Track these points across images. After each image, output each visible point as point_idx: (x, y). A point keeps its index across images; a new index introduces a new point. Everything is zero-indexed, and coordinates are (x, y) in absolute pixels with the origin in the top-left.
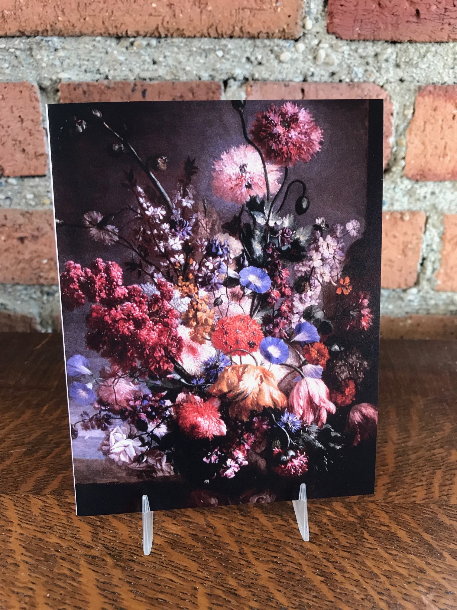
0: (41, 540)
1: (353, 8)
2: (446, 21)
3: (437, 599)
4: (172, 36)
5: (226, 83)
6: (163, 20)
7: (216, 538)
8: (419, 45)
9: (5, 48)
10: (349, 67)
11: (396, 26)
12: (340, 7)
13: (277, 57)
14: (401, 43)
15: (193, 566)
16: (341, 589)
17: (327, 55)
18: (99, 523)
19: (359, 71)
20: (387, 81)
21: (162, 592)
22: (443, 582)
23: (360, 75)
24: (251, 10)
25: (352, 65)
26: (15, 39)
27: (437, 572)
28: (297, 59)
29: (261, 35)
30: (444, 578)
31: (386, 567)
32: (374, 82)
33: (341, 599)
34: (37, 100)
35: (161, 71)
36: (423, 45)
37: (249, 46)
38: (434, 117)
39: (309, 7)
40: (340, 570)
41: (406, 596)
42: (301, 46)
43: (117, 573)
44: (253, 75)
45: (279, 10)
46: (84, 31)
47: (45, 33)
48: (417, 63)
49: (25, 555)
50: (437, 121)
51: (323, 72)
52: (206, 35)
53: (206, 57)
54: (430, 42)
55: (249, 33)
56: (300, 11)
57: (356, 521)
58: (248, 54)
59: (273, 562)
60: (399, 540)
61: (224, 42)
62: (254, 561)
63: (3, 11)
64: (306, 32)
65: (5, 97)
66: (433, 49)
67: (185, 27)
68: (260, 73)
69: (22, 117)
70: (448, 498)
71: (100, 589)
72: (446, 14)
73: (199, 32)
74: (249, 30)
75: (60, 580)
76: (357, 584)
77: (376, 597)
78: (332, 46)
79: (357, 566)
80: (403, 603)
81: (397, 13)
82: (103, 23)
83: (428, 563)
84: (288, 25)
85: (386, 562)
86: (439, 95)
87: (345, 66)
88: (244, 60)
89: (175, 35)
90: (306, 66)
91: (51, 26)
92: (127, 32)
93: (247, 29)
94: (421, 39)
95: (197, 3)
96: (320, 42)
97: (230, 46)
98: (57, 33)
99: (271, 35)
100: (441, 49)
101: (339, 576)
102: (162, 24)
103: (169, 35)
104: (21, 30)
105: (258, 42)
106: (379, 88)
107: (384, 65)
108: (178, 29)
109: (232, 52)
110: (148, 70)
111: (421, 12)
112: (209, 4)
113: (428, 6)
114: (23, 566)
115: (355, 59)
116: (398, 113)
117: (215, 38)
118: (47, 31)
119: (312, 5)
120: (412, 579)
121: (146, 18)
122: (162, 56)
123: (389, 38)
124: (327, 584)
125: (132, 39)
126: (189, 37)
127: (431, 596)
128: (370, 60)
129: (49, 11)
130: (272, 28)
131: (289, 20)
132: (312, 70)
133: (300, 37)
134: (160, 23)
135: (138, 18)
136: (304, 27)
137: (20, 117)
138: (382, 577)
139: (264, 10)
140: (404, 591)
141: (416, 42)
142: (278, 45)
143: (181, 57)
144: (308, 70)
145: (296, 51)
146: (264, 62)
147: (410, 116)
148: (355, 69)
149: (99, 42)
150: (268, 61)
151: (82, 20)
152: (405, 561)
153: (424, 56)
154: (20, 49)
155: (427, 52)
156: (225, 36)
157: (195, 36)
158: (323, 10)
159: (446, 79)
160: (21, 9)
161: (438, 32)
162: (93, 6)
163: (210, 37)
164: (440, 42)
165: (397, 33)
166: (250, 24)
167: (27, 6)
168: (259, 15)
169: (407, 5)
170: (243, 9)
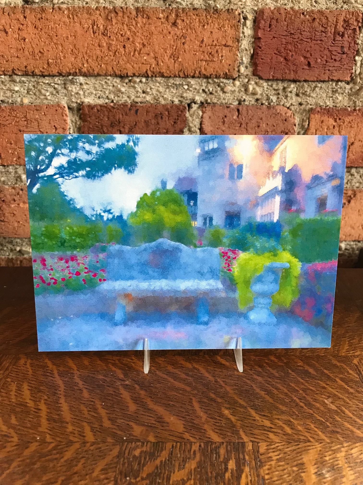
0: (93, 378)
1: (269, 61)
2: (327, 68)
3: (334, 401)
4: (156, 76)
5: (189, 106)
6: (150, 67)
7: (200, 375)
8: (310, 83)
9: (48, 83)
10: (267, 95)
11: (296, 72)
12: (261, 60)
13: (222, 90)
14: (299, 81)
15: (188, 389)
16: (277, 397)
17: (254, 89)
18: (127, 369)
19: (274, 98)
20: (292, 104)
21: (172, 401)
22: (337, 393)
23: (274, 101)
24: (206, 61)
25: (269, 95)
26: (55, 78)
27: (333, 388)
28: (235, 91)
29: (212, 76)
30: (337, 391)
31: (303, 386)
32: (283, 105)
33: (277, 402)
34: (66, 115)
35: (148, 98)
36: (313, 83)
37: (204, 83)
38: (321, 127)
39: (242, 60)
40: (276, 389)
41: (316, 400)
42: (237, 83)
43: (143, 392)
44: (206, 101)
45: (223, 61)
46: (101, 73)
47: (75, 74)
48: (310, 94)
49: (85, 385)
50: (323, 129)
51: (251, 99)
52: (177, 76)
53: (177, 89)
54: (317, 81)
55: (204, 75)
56: (237, 62)
57: (284, 365)
58: (204, 88)
59: (235, 385)
60: (310, 373)
61: (189, 80)
62: (224, 385)
63: (48, 60)
64: (240, 74)
65: (46, 114)
66: (319, 85)
67: (164, 71)
68: (211, 99)
69: (56, 126)
70: (338, 352)
71: (134, 400)
72: (327, 64)
73: (173, 74)
74: (205, 73)
75: (109, 396)
76: (286, 395)
77: (298, 400)
78: (256, 83)
79: (285, 386)
80: (314, 403)
81: (296, 64)
82: (112, 68)
83: (327, 384)
84: (229, 70)
85: (303, 384)
86: (324, 113)
87: (265, 95)
88: (201, 91)
89: (157, 75)
90: (240, 95)
91: (79, 70)
92: (127, 73)
93: (203, 71)
94: (312, 79)
95: (172, 57)
96: (249, 80)
97: (192, 83)
98: (83, 74)
99: (218, 76)
100: (324, 85)
101: (275, 392)
102: (150, 69)
103: (154, 75)
104: (59, 72)
105: (210, 81)
106: (286, 109)
107: (289, 95)
108: (160, 72)
109: (194, 86)
110: (139, 97)
111: (311, 63)
112: (180, 57)
113: (315, 60)
114: (85, 391)
115: (271, 91)
116: (299, 125)
117: (183, 78)
118: (76, 73)
119: (244, 59)
120: (318, 392)
121: (141, 65)
122: (149, 88)
123: (292, 79)
124: (269, 395)
125: (130, 78)
126: (166, 77)
127: (330, 400)
128: (280, 92)
129: (79, 61)
130: (219, 71)
131: (230, 67)
132: (244, 97)
133: (236, 77)
134: (148, 69)
135: (135, 65)
136: (239, 71)
137: (54, 126)
138: (300, 391)
139: (214, 61)
140: (314, 398)
141: (308, 81)
142: (222, 82)
143: (161, 89)
144: (242, 97)
145: (234, 85)
146: (214, 92)
147: (306, 126)
148: (271, 97)
149: (109, 80)
150: (216, 92)
151: (99, 66)
152: (314, 383)
153: (314, 90)
154: (58, 84)
155: (316, 87)
156: (189, 77)
157: (170, 77)
158: (250, 62)
159: (328, 103)
160: (60, 59)
161: (322, 75)
162: (107, 58)
163: (180, 77)
164: (324, 81)
165: (297, 76)
166: (205, 69)
167: (64, 57)
168: (211, 64)
169: (302, 59)
170: (201, 60)
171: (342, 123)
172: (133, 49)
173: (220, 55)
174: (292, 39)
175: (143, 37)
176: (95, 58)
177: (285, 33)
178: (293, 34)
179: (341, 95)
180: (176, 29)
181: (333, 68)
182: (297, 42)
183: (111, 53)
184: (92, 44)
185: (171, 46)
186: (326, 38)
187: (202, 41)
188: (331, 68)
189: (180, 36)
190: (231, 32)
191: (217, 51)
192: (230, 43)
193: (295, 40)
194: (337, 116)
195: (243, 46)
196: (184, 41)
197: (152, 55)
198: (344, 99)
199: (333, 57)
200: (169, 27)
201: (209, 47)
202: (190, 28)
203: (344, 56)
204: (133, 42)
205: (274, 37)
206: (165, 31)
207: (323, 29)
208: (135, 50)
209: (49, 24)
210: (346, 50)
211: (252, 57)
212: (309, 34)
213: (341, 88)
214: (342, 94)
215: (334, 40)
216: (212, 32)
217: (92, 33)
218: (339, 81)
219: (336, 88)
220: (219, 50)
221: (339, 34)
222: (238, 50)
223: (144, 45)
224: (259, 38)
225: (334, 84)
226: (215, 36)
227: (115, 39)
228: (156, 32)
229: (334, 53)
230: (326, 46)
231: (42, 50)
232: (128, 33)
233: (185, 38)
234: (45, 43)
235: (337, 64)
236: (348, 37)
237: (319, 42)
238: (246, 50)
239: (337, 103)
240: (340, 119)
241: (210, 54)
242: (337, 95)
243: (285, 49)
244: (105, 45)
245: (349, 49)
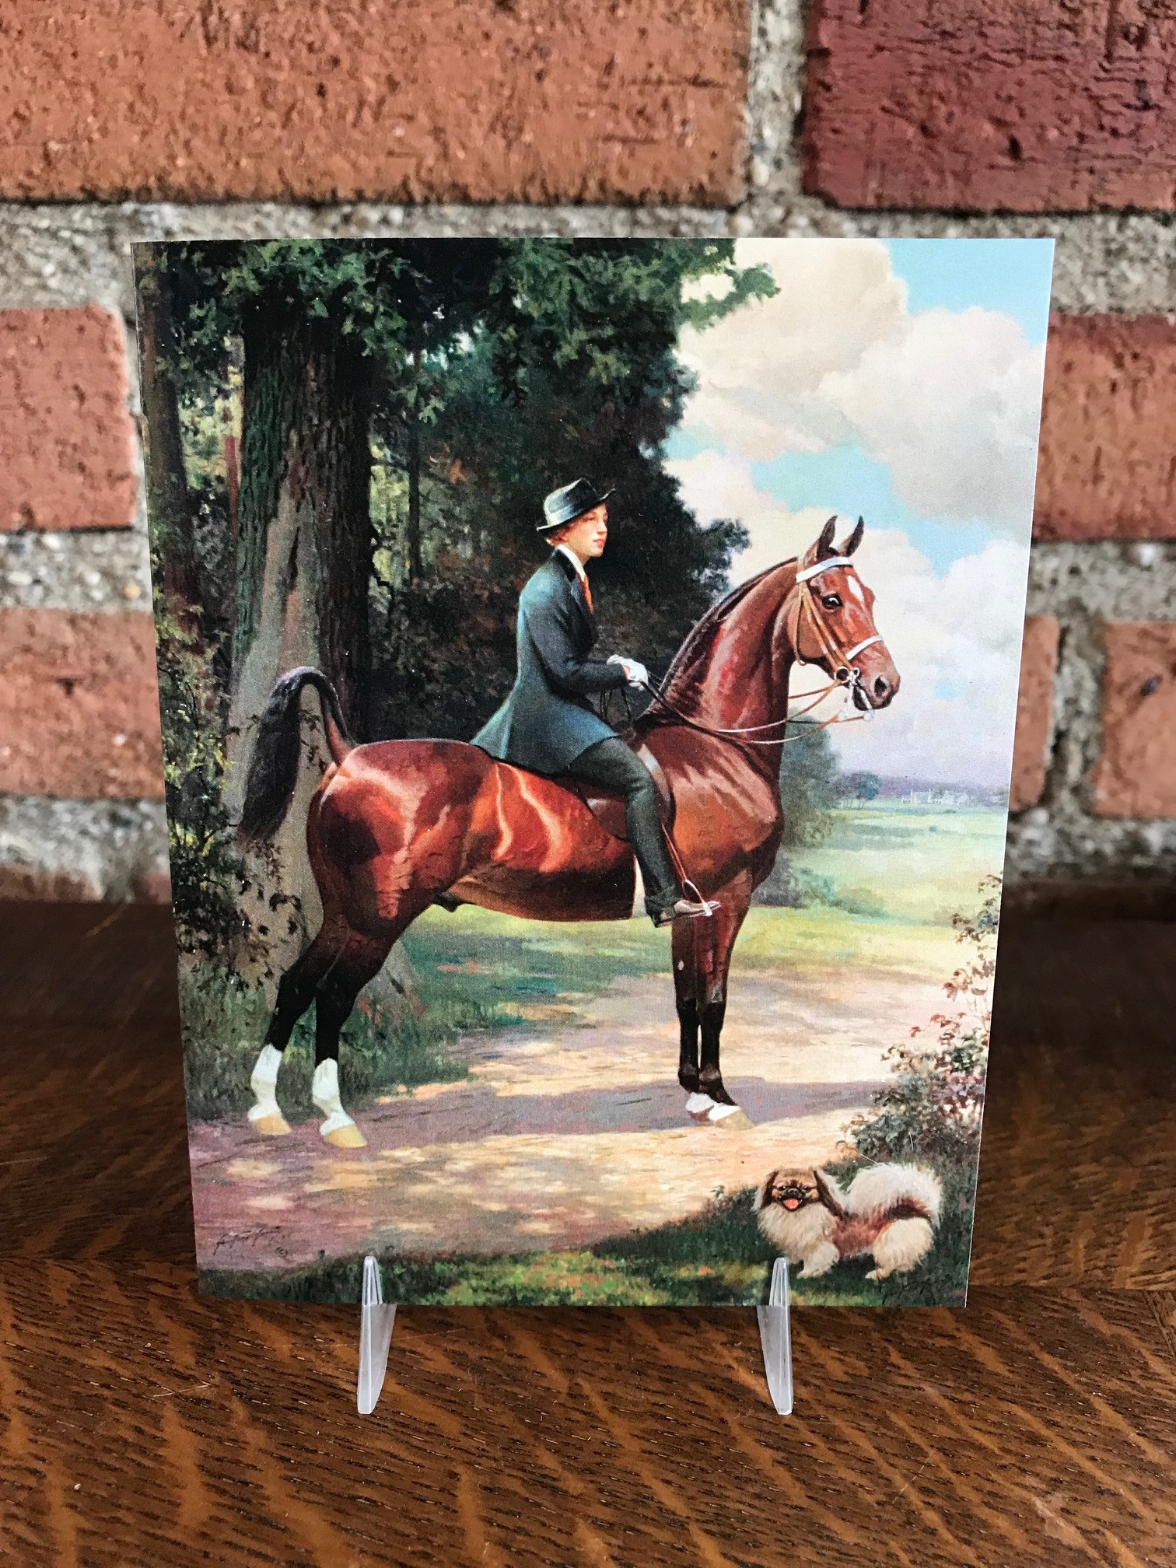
0: (68, 1362)
1: (862, 137)
2: (1084, 164)
3: (1073, 1506)
4: (440, 202)
6: (419, 164)
7: (511, 1361)
8: (1020, 221)
9: (47, 230)
11: (964, 178)
12: (831, 135)
14: (979, 215)
15: (451, 1425)
16: (827, 1478)
18: (216, 1325)
21: (369, 1483)
22: (1088, 1466)
24: (625, 141)
26: (73, 208)
27: (1073, 1443)
29: (648, 198)
30: (1093, 1459)
31: (944, 1431)
33: (824, 1504)
34: (117, 347)
36: (1030, 221)
37: (622, 224)
38: (1066, 387)
39: (760, 136)
40: (826, 1437)
41: (994, 1499)
43: (255, 1437)
45: (689, 142)
46: (237, 190)
47: (144, 195)
49: (25, 1395)
50: (1073, 396)
52: (519, 196)
54: (1047, 214)
55: (619, 193)
56: (738, 146)
57: (871, 1324)
59: (653, 1415)
60: (978, 1368)
61: (561, 211)
62: (604, 1413)
63: (45, 144)
64: (754, 191)
65: (43, 341)
66: (1056, 229)
67: (470, 180)
69: (82, 386)
70: (1108, 1274)
71: (210, 1474)
72: (1085, 146)
73: (502, 192)
74: (621, 186)
75: (109, 1451)
76: (867, 1466)
77: (916, 1499)
78: (814, 222)
79: (869, 1426)
80: (984, 1513)
81: (967, 148)
82: (280, 172)
83: (1051, 1424)
84: (711, 175)
85: (944, 1418)
86: (1074, 336)
89: (446, 198)
91: (159, 179)
92: (334, 192)
93: (616, 182)
94: (1025, 205)
95: (499, 127)
96: (788, 213)
98: (172, 194)
99: (670, 197)
100: (1072, 229)
101: (821, 1451)
102: (418, 172)
103: (433, 198)
104: (88, 186)
108: (454, 185)
111: (1024, 145)
112: (527, 128)
113: (1038, 130)
114: (16, 1420)
117: (540, 204)
118: (148, 190)
119: (767, 132)
120: (1008, 1460)
121: (382, 159)
123: (949, 204)
124: (790, 1469)
125: (347, 209)
126: (479, 203)
127: (1058, 1499)
129: (155, 144)
130: (675, 179)
131: (715, 165)
133: (740, 204)
134: (411, 172)
135: (363, 161)
136: (748, 178)
137: (76, 388)
138: (932, 1452)
139: (654, 141)
140: (988, 1487)
141: (1012, 213)
142: (688, 221)
145: (733, 232)
149: (268, 215)
151: (230, 166)
152: (993, 1417)
154: (85, 233)
156: (563, 200)
157: (492, 203)
158: (793, 144)
159: (1090, 298)
160: (90, 140)
161: (1065, 190)
162: (257, 135)
163: (527, 201)
164: (1072, 214)
165: (968, 194)
166: (623, 172)
167: (104, 131)
168: (642, 151)
169: (988, 129)
170: (608, 138)
171: (1143, 374)
172: (354, 97)
173: (677, 118)
174: (947, 54)
175: (388, 54)
176: (214, 134)
177: (922, 32)
178: (952, 36)
179: (1138, 266)
180: (511, 23)
181: (1110, 163)
182: (968, 65)
183: (273, 116)
184: (204, 83)
185: (495, 86)
186: (1077, 51)
187: (610, 67)
188: (1098, 164)
189: (524, 49)
190: (712, 27)
191: (665, 105)
192: (712, 72)
193: (960, 59)
194: (1125, 345)
195: (761, 85)
196: (539, 65)
197: (423, 118)
198: (1150, 279)
199: (1107, 120)
200: (484, 13)
201: (634, 90)
202: (565, 19)
203: (1149, 117)
204: (353, 74)
205: (880, 48)
206: (469, 30)
207: (1066, 18)
208: (361, 103)
209: (45, 13)
210: (1154, 94)
211: (800, 123)
212: (1009, 34)
213: (1138, 239)
214: (1145, 261)
215: (1109, 57)
216: (643, 32)
217: (202, 42)
218: (1129, 211)
219: (1120, 238)
220: (674, 102)
221: (1126, 36)
222: (745, 98)
223: (392, 84)
224: (824, 53)
225: (1113, 224)
226: (656, 45)
227: (286, 63)
228: (435, 36)
229: (1111, 105)
230: (1076, 80)
231: (23, 110)
232: (335, 38)
233: (544, 54)
234: (34, 80)
235: (1122, 147)
236: (1164, 47)
237: (1052, 64)
238: (776, 98)
239: (1124, 297)
240: (1135, 356)
241: (641, 112)
242: (1124, 265)
243: (921, 92)
244: (249, 83)
245: (1166, 91)
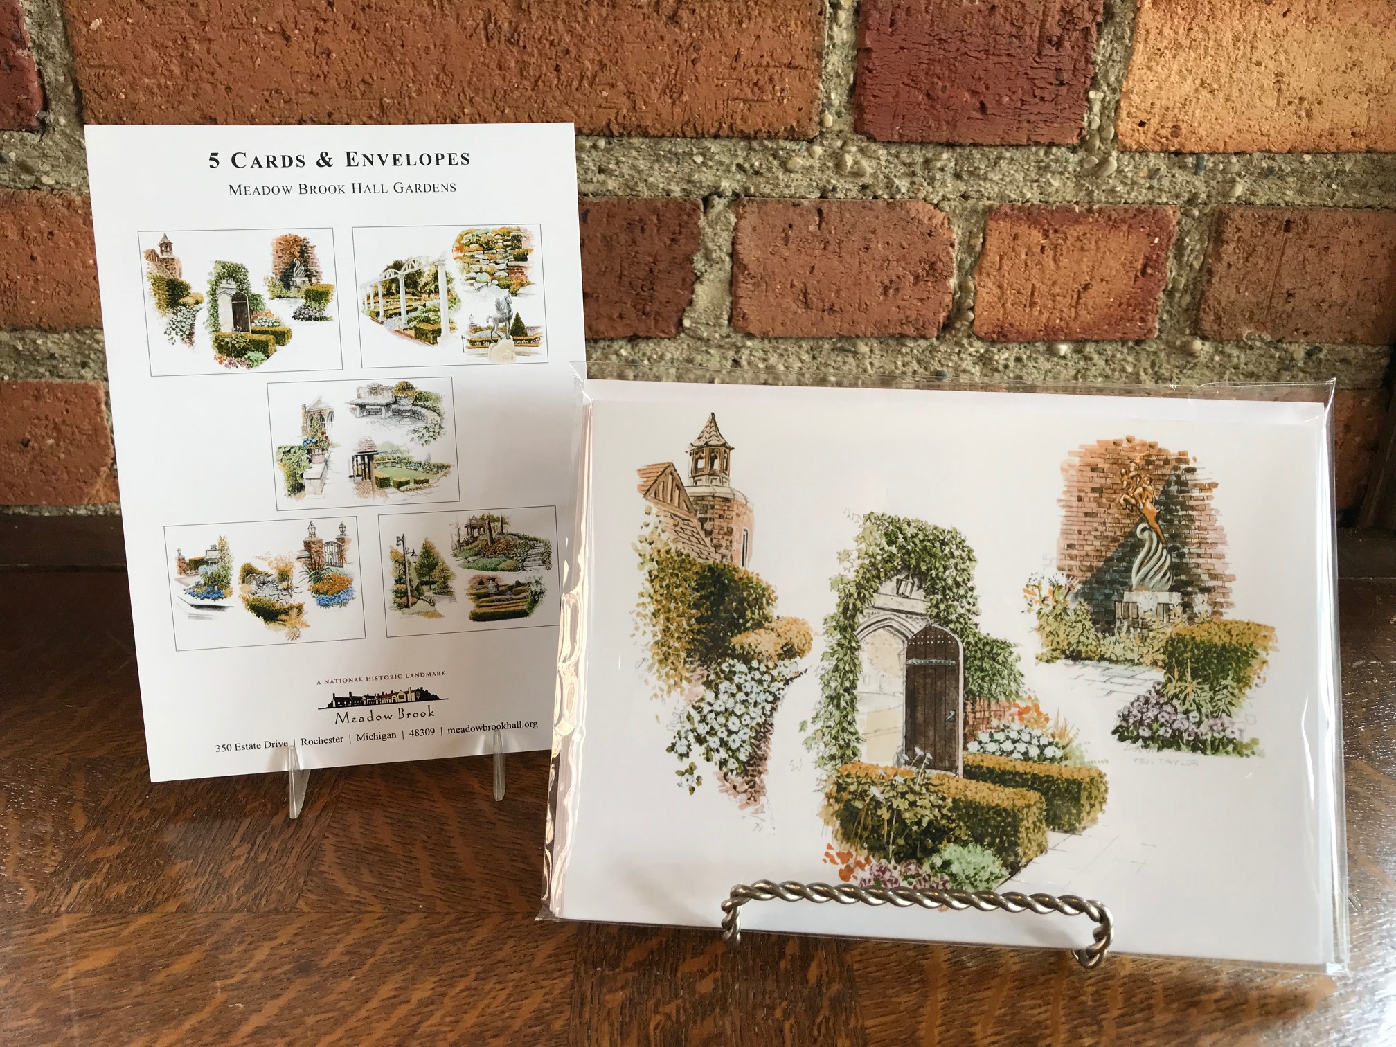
1: (891, 100)
2: (1024, 117)
4: (629, 135)
5: (707, 201)
6: (617, 114)
8: (987, 149)
10: (887, 177)
11: (953, 125)
12: (872, 99)
13: (783, 164)
14: (961, 146)
17: (856, 162)
19: (903, 184)
20: (944, 198)
23: (903, 190)
25: (891, 176)
28: (811, 167)
29: (759, 135)
32: (925, 199)
35: (612, 184)
36: (992, 149)
37: (742, 149)
38: (1013, 249)
39: (829, 98)
42: (818, 150)
44: (746, 190)
45: (785, 101)
48: (986, 173)
50: (1018, 254)
51: (849, 186)
52: (679, 134)
53: (678, 163)
54: (1002, 146)
55: (742, 131)
56: (816, 104)
58: (741, 161)
61: (707, 143)
63: (381, 98)
64: (824, 130)
66: (1008, 155)
67: (650, 123)
68: (757, 186)
72: (1024, 108)
73: (669, 130)
74: (742, 128)
78: (861, 150)
81: (954, 107)
84: (798, 121)
86: (1019, 219)
87: (881, 176)
88: (734, 168)
89: (633, 133)
90: (825, 177)
93: (739, 124)
94: (990, 142)
95: (667, 91)
96: (845, 144)
97: (713, 150)
99: (773, 134)
100: (1018, 155)
102: (616, 118)
103: (625, 133)
105: (755, 144)
106: (932, 208)
107: (938, 175)
108: (639, 126)
109: (717, 157)
110: (591, 181)
111: (988, 106)
112: (685, 93)
113: (997, 97)
115: (896, 167)
116: (960, 244)
117: (692, 138)
119: (833, 96)
121: (594, 110)
122: (613, 162)
123: (943, 140)
126: (653, 137)
128: (918, 170)
129: (451, 100)
130: (776, 124)
131: (801, 115)
132: (834, 182)
133: (816, 137)
134: (613, 118)
135: (582, 111)
136: (821, 123)
139: (764, 101)
141: (982, 145)
142: (783, 149)
143: (642, 164)
144: (828, 182)
145: (811, 155)
146: (763, 171)
147: (978, 248)
148: (897, 181)
150: (769, 169)
151: (498, 113)
153: (996, 163)
155: (999, 158)
156: (707, 136)
157: (663, 136)
158: (848, 102)
159: (1029, 195)
160: (410, 97)
161: (1013, 132)
162: (516, 94)
163: (685, 136)
164: (1017, 146)
165: (955, 133)
166: (744, 120)
167: (419, 92)
168: (756, 107)
169: (967, 96)
170: (734, 99)
171: (1060, 241)
172: (578, 73)
173: (777, 88)
174: (942, 52)
175: (600, 48)
176: (489, 95)
177: (927, 39)
178: (945, 41)
179: (1058, 176)
180: (677, 30)
181: (1039, 117)
182: (955, 59)
183: (526, 83)
184: (483, 63)
185: (666, 68)
186: (1020, 51)
187: (737, 57)
188: (1033, 118)
189: (685, 46)
190: (801, 36)
191: (771, 79)
192: (801, 61)
193: (948, 55)
194: (1049, 224)
195: (830, 67)
196: (694, 56)
197: (621, 86)
198: (1064, 184)
199: (1037, 92)
200: (660, 25)
201: (752, 70)
202: (710, 28)
203: (1064, 90)
204: (578, 58)
205: (902, 48)
206: (651, 35)
207: (1014, 31)
208: (582, 77)
209: (385, 19)
210: (1066, 76)
211: (852, 90)
212: (980, 40)
213: (1057, 161)
214: (1061, 173)
215: (1039, 54)
216: (759, 37)
217: (484, 40)
218: (1050, 145)
219: (1046, 160)
220: (776, 77)
221: (1050, 42)
222: (820, 76)
223: (602, 66)
224: (869, 50)
225: (1042, 153)
226: (765, 45)
227: (536, 51)
228: (630, 38)
229: (1039, 83)
230: (1020, 68)
231: (367, 78)
232: (567, 38)
233: (697, 49)
234: (376, 61)
235: (1048, 108)
236: (1073, 48)
237: (1005, 59)
238: (838, 76)
239: (1049, 195)
240: (1056, 231)
241: (756, 84)
242: (1049, 176)
243: (927, 74)
244: (513, 64)
245: (1074, 75)
